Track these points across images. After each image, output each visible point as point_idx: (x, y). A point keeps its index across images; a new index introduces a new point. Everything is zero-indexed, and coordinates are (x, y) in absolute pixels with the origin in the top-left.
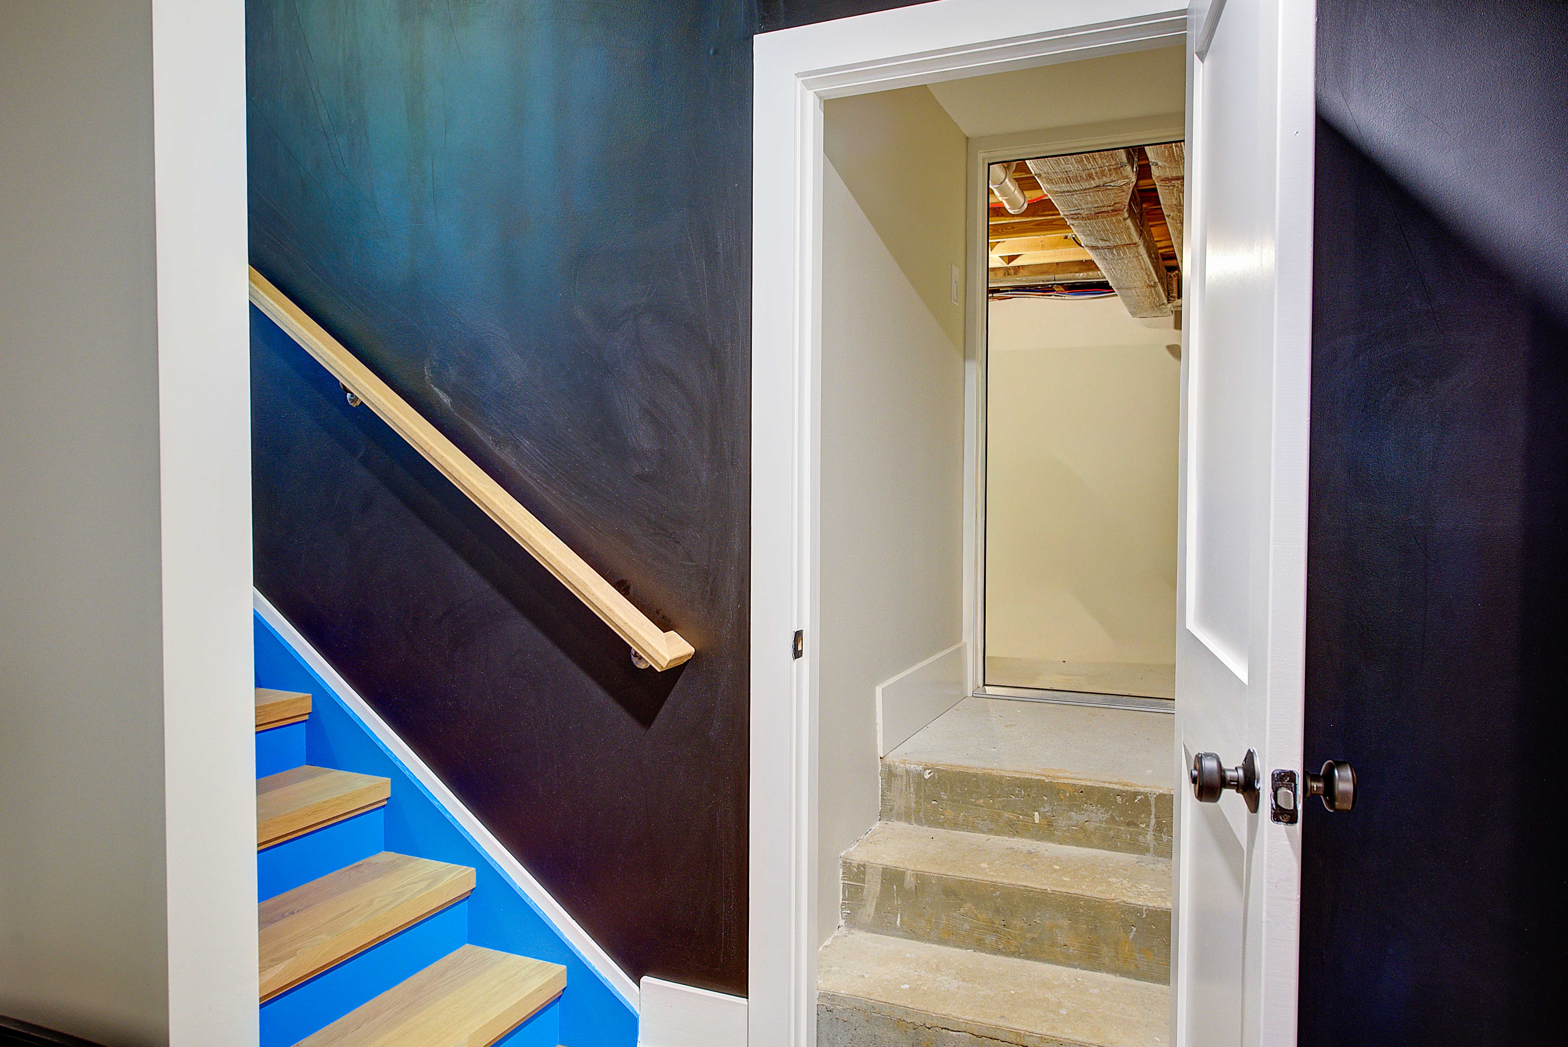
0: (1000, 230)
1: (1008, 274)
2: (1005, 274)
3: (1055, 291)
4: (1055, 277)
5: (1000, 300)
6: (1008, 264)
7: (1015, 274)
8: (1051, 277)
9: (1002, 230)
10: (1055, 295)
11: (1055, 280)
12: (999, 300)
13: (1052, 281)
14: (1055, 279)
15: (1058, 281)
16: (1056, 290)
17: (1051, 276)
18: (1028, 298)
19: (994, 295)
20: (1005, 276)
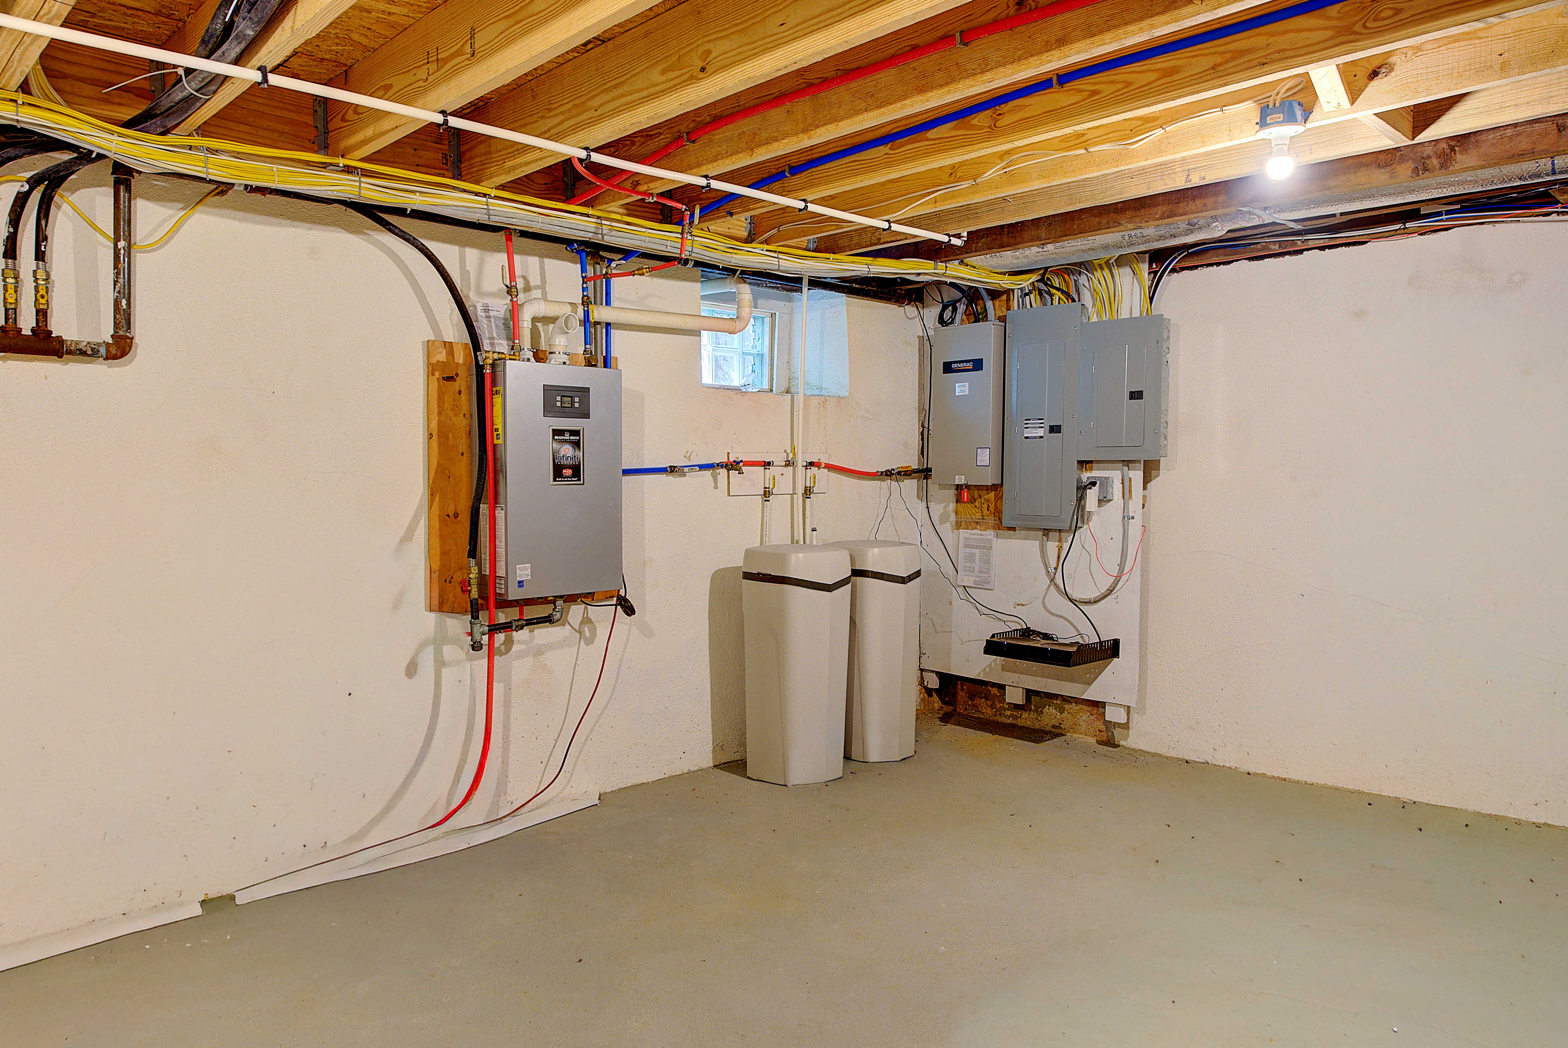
0: (1358, 28)
1: (1426, 169)
2: (1416, 170)
3: (1558, 202)
4: (1553, 164)
5: (1425, 234)
6: (1413, 139)
7: (1443, 166)
8: (1545, 164)
9: (1365, 27)
10: (1558, 213)
11: (1554, 172)
12: (1421, 234)
13: (1547, 175)
14: (1553, 169)
15: (1561, 173)
16: (1561, 198)
17: (1542, 162)
18: (1490, 226)
19: (1408, 225)
20: (1418, 175)
